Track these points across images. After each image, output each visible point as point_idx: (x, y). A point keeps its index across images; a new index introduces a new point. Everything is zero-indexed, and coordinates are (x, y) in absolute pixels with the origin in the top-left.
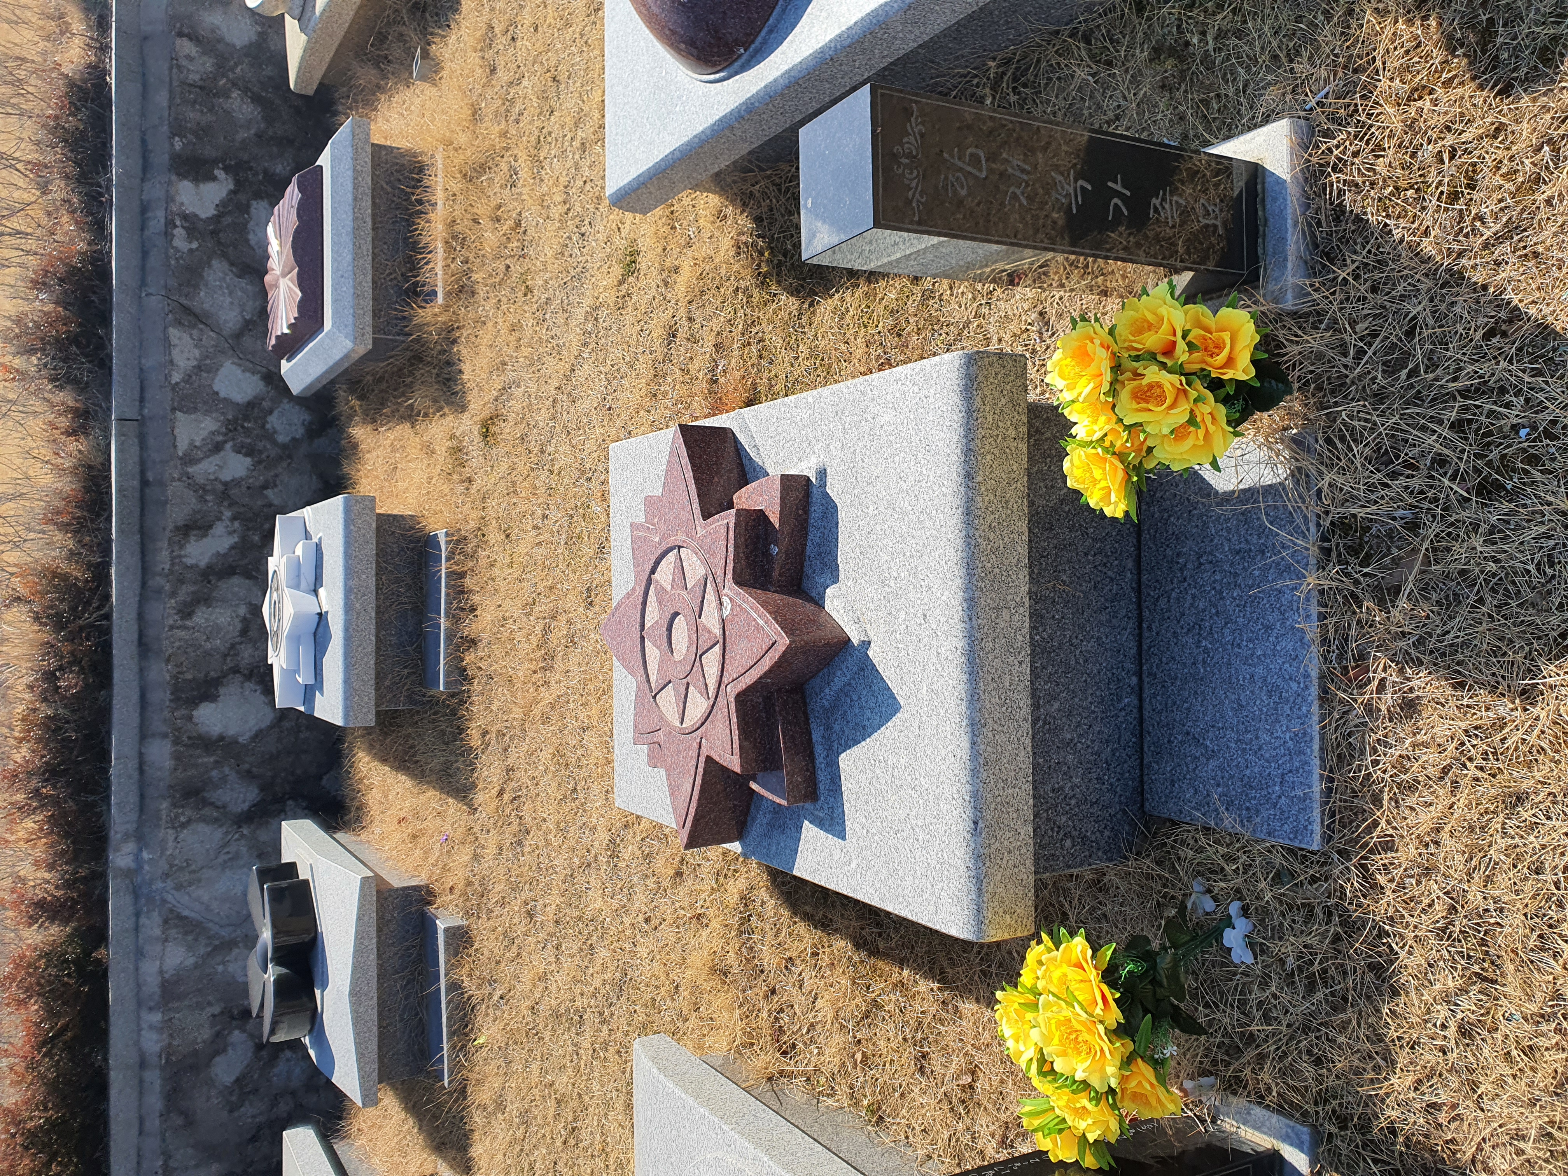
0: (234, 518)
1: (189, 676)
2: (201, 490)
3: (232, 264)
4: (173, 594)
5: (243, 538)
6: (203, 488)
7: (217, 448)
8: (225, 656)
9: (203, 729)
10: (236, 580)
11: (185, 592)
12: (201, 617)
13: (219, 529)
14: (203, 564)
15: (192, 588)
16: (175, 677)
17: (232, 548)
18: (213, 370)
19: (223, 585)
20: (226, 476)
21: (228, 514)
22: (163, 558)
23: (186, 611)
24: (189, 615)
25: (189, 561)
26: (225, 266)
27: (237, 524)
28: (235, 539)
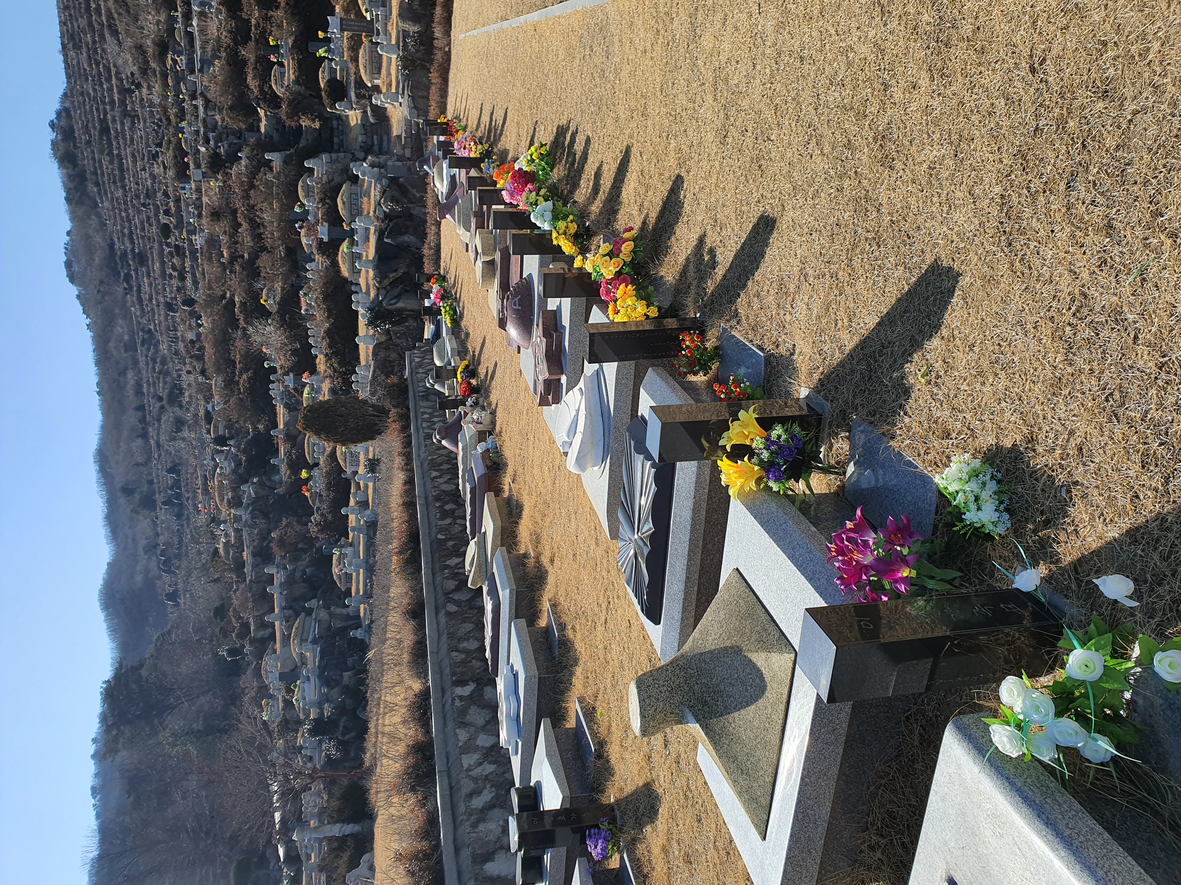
0: (491, 787)
1: (479, 852)
2: (475, 780)
3: (478, 706)
4: (468, 820)
5: (497, 794)
6: (476, 778)
7: (481, 764)
8: (496, 842)
9: (489, 874)
10: (496, 810)
11: (473, 818)
12: (481, 827)
13: (485, 792)
14: (480, 807)
15: (476, 817)
16: (473, 853)
17: (492, 798)
18: (475, 739)
19: (490, 813)
20: (486, 773)
21: (488, 786)
22: (462, 808)
23: (475, 825)
24: (477, 827)
25: (473, 807)
26: (476, 707)
27: (493, 789)
28: (493, 794)
